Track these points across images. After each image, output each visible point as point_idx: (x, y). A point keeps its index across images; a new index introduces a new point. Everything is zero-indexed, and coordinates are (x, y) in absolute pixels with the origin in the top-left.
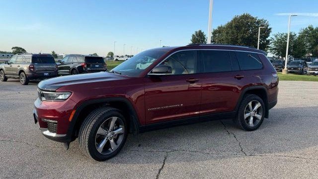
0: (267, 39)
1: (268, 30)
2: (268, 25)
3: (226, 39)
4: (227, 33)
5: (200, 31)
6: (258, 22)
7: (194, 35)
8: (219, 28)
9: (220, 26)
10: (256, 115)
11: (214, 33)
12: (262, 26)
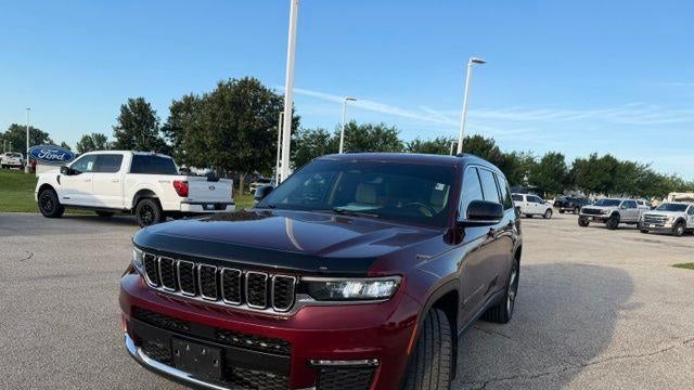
4: (213, 115)
5: (141, 100)
6: (276, 100)
7: (124, 108)
8: (187, 99)
9: (189, 95)
11: (176, 109)
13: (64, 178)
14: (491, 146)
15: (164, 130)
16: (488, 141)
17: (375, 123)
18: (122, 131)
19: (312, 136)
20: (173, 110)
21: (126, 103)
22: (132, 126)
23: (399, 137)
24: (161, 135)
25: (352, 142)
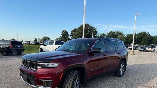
0: (96, 36)
1: (96, 32)
2: (96, 30)
3: (79, 35)
4: (79, 32)
5: (65, 30)
6: (92, 28)
7: (62, 32)
8: (74, 29)
9: (75, 28)
10: (123, 70)
11: (72, 32)
12: (94, 30)
13: (44, 46)
14: (148, 34)
15: (70, 36)
16: (147, 33)
17: (117, 31)
18: (62, 37)
19: (102, 35)
20: (71, 32)
21: (63, 31)
22: (64, 36)
23: (123, 33)
24: (69, 37)
25: (111, 35)
